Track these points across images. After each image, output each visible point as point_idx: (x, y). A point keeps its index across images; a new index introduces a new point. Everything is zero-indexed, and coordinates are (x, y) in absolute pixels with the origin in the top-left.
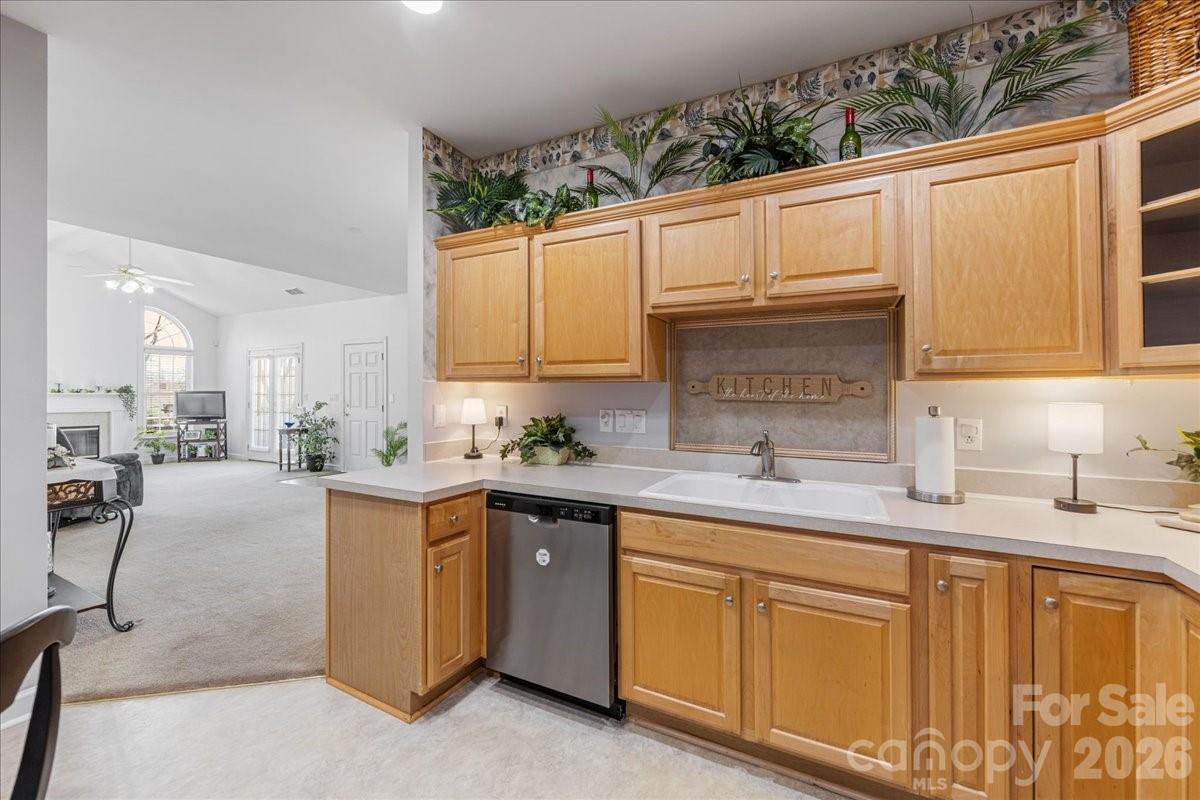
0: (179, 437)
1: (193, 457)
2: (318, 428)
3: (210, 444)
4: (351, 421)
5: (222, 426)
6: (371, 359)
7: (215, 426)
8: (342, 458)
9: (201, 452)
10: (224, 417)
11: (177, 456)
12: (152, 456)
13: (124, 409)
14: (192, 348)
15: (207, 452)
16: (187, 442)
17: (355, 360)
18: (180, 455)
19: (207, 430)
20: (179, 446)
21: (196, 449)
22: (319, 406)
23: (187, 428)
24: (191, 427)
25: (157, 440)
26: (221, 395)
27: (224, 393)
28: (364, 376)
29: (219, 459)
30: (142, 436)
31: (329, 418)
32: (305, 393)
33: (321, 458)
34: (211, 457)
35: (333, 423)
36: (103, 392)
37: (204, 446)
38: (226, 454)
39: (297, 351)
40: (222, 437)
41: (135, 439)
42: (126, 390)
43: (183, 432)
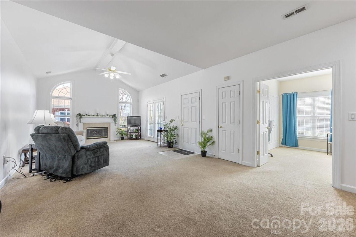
0: (128, 131)
1: (131, 138)
2: (172, 130)
3: (136, 134)
4: (184, 128)
5: (140, 128)
6: (194, 100)
7: (137, 128)
8: (180, 143)
9: (134, 137)
10: (140, 125)
11: (127, 137)
12: (121, 137)
13: (114, 122)
14: (132, 102)
15: (135, 137)
16: (130, 133)
17: (186, 101)
18: (128, 137)
19: (135, 129)
20: (128, 134)
21: (132, 135)
22: (172, 121)
23: (130, 128)
24: (131, 128)
25: (122, 132)
26: (139, 117)
27: (140, 117)
28: (190, 108)
29: (138, 139)
30: (118, 131)
31: (175, 126)
32: (165, 116)
33: (172, 142)
34: (136, 139)
35: (176, 128)
36: (108, 116)
37: (134, 135)
38: (141, 138)
39: (163, 100)
40: (140, 132)
41: (116, 132)
42: (114, 116)
43: (129, 130)
